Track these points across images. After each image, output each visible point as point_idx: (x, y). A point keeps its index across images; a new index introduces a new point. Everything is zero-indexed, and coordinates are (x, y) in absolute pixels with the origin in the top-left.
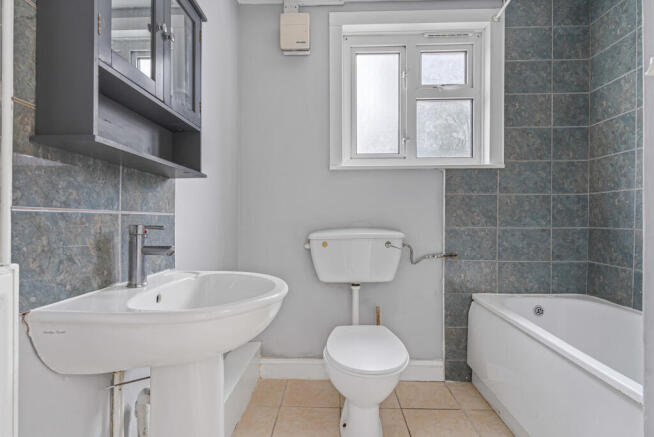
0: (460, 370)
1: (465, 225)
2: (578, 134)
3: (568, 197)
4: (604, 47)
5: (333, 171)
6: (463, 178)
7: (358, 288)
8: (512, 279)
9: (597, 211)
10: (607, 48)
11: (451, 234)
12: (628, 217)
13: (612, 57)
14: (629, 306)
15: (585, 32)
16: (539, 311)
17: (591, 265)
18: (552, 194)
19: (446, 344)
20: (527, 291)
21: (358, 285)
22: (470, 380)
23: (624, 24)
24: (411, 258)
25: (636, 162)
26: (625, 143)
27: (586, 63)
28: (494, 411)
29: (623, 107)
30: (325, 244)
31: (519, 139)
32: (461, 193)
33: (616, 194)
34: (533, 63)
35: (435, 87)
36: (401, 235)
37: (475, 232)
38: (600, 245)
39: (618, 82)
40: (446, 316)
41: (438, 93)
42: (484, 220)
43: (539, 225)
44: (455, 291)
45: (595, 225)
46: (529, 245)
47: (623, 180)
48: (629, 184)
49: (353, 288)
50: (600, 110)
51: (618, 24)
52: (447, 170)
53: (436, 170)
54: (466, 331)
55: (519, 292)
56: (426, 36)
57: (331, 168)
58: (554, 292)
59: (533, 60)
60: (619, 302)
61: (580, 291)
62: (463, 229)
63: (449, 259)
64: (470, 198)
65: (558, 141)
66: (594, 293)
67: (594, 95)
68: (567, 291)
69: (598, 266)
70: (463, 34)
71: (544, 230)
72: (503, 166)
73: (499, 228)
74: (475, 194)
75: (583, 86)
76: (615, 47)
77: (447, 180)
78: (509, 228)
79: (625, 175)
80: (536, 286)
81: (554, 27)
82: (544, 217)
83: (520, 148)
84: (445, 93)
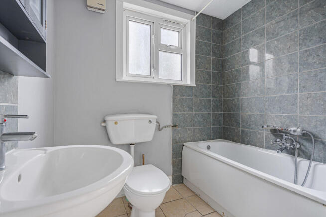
0: (179, 179)
1: (181, 111)
2: (220, 75)
3: (217, 100)
4: (229, 41)
5: (117, 82)
6: (180, 90)
7: (133, 145)
8: (198, 135)
9: (226, 106)
10: (229, 43)
11: (175, 115)
12: (238, 108)
13: (232, 46)
14: (239, 142)
15: (222, 34)
16: (209, 148)
17: (224, 127)
18: (211, 99)
19: (173, 167)
20: (204, 140)
21: (133, 144)
22: (183, 182)
23: (237, 34)
24: (159, 128)
25: (241, 87)
26: (237, 80)
27: (222, 46)
28: (197, 195)
29: (236, 66)
30: (116, 123)
31: (201, 75)
32: (179, 97)
33: (234, 100)
34: (205, 43)
35: (167, 46)
36: (155, 117)
37: (184, 114)
38: (227, 119)
39: (234, 56)
40: (173, 154)
41: (168, 49)
42: (188, 109)
43: (207, 111)
44: (177, 142)
45: (225, 111)
46: (204, 120)
47: (236, 94)
48: (239, 96)
49: (131, 146)
50: (227, 66)
51: (234, 33)
52: (173, 85)
53: (169, 85)
54: (181, 161)
55: (201, 140)
56: (163, 20)
57: (117, 80)
58: (213, 139)
59: (205, 41)
60: (236, 141)
61: (220, 138)
62: (180, 113)
63: (175, 128)
64: (183, 99)
65: (214, 77)
66: (225, 138)
67: (225, 60)
68: (217, 138)
69: (227, 128)
70: (179, 24)
71: (209, 114)
72: (195, 86)
73: (194, 113)
74: (184, 98)
75: (221, 56)
76: (233, 42)
77: (174, 91)
78: (197, 113)
79: (237, 92)
80: (206, 137)
81: (212, 29)
82: (209, 108)
83: (201, 79)
84: (171, 49)
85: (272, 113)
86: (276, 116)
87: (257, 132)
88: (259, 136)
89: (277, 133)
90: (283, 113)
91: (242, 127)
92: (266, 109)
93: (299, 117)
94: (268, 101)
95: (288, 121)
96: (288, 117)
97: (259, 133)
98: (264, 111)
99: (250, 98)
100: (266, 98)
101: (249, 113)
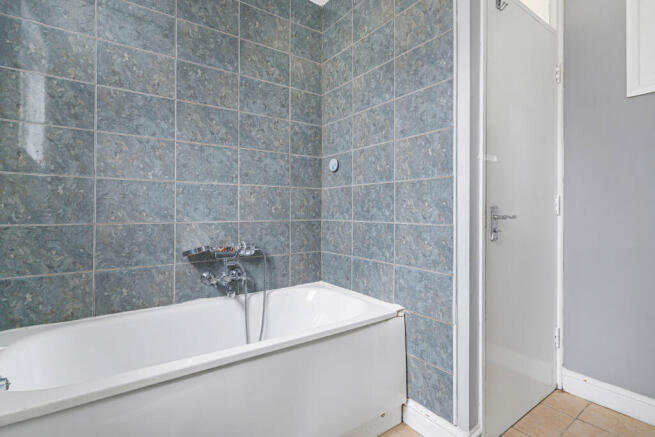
85: (193, 219)
86: (200, 225)
87: (154, 271)
88: (159, 278)
89: (205, 260)
90: (216, 219)
91: (99, 266)
92: (178, 212)
93: (241, 224)
94: (183, 193)
95: (223, 233)
96: (224, 227)
97: (160, 272)
98: (172, 217)
99: (132, 183)
100: (178, 186)
101: (129, 222)
